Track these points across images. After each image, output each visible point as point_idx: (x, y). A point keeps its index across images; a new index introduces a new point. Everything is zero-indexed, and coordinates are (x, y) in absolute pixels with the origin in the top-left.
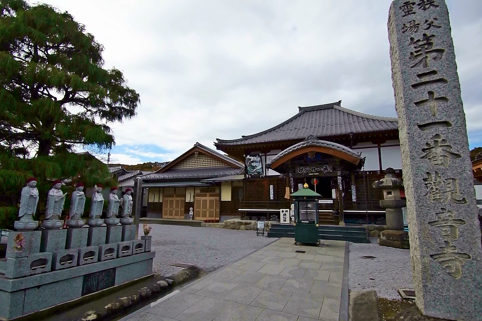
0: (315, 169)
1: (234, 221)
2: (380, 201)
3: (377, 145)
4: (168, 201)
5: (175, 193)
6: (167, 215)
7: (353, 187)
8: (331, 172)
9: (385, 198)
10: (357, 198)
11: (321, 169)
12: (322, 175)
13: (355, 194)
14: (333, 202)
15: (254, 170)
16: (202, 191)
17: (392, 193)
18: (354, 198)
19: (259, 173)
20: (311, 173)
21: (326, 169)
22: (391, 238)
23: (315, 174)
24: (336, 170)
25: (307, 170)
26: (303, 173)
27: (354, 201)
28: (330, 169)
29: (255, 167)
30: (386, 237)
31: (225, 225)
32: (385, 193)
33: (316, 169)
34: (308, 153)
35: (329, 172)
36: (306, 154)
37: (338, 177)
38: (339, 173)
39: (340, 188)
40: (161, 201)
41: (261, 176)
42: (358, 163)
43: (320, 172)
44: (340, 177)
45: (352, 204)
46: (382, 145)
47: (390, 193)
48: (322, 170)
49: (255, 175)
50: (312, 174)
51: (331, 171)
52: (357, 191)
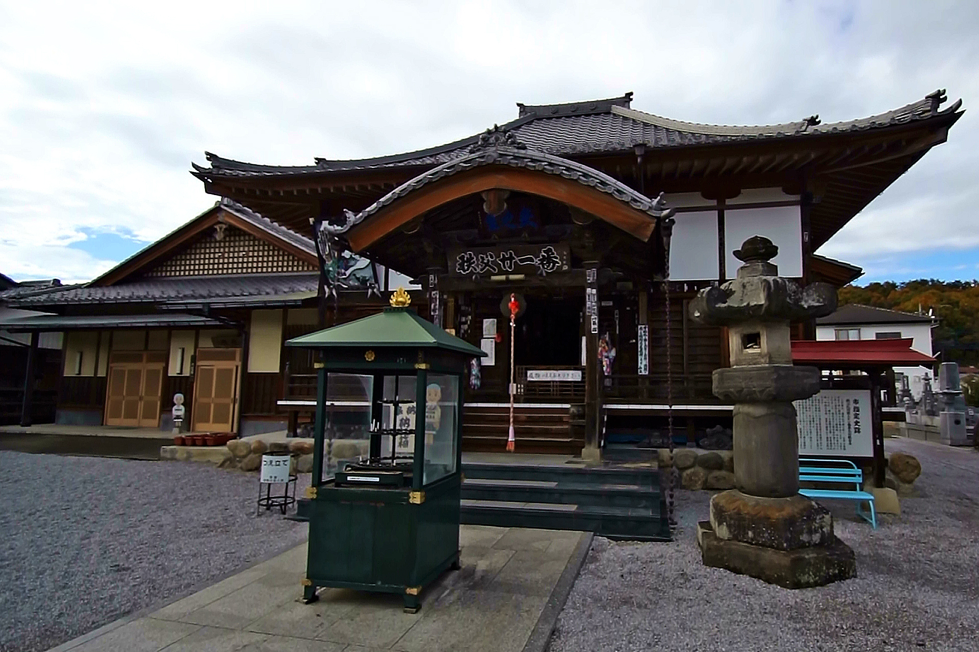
0: (511, 258)
1: (260, 442)
2: (715, 375)
3: (714, 203)
4: (123, 372)
5: (146, 349)
6: (119, 416)
7: (643, 331)
8: (565, 272)
9: (732, 359)
10: (653, 364)
11: (531, 260)
12: (535, 282)
13: (646, 352)
14: (583, 377)
15: (348, 273)
16: (218, 342)
17: (763, 340)
18: (643, 363)
19: (364, 281)
20: (501, 273)
21: (549, 259)
22: (750, 534)
23: (512, 277)
24: (582, 267)
25: (487, 264)
26: (472, 273)
27: (643, 373)
28: (561, 263)
29: (352, 262)
30: (729, 526)
31: (231, 454)
32: (734, 341)
33: (517, 259)
34: (484, 196)
35: (559, 273)
36: (476, 199)
37: (589, 290)
38: (591, 275)
39: (593, 327)
40: (102, 373)
41: (370, 291)
42: (649, 233)
43: (530, 271)
44: (594, 291)
45: (636, 383)
46: (729, 202)
47: (751, 339)
48: (537, 262)
49: (351, 287)
50: (503, 277)
51: (566, 268)
52: (655, 342)
